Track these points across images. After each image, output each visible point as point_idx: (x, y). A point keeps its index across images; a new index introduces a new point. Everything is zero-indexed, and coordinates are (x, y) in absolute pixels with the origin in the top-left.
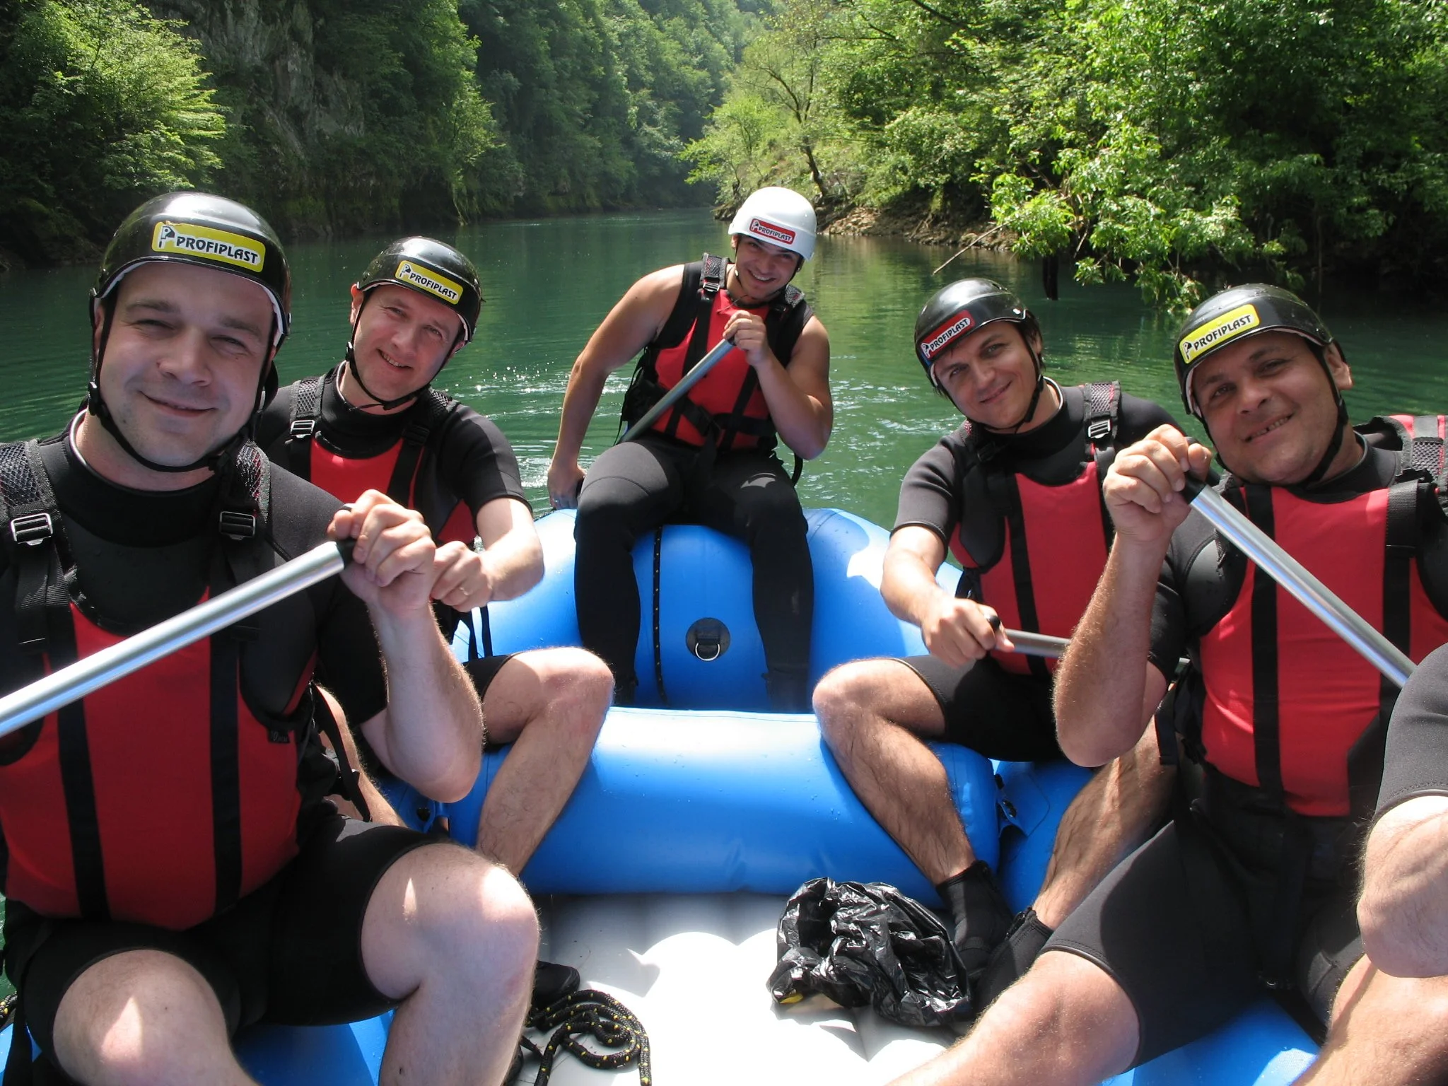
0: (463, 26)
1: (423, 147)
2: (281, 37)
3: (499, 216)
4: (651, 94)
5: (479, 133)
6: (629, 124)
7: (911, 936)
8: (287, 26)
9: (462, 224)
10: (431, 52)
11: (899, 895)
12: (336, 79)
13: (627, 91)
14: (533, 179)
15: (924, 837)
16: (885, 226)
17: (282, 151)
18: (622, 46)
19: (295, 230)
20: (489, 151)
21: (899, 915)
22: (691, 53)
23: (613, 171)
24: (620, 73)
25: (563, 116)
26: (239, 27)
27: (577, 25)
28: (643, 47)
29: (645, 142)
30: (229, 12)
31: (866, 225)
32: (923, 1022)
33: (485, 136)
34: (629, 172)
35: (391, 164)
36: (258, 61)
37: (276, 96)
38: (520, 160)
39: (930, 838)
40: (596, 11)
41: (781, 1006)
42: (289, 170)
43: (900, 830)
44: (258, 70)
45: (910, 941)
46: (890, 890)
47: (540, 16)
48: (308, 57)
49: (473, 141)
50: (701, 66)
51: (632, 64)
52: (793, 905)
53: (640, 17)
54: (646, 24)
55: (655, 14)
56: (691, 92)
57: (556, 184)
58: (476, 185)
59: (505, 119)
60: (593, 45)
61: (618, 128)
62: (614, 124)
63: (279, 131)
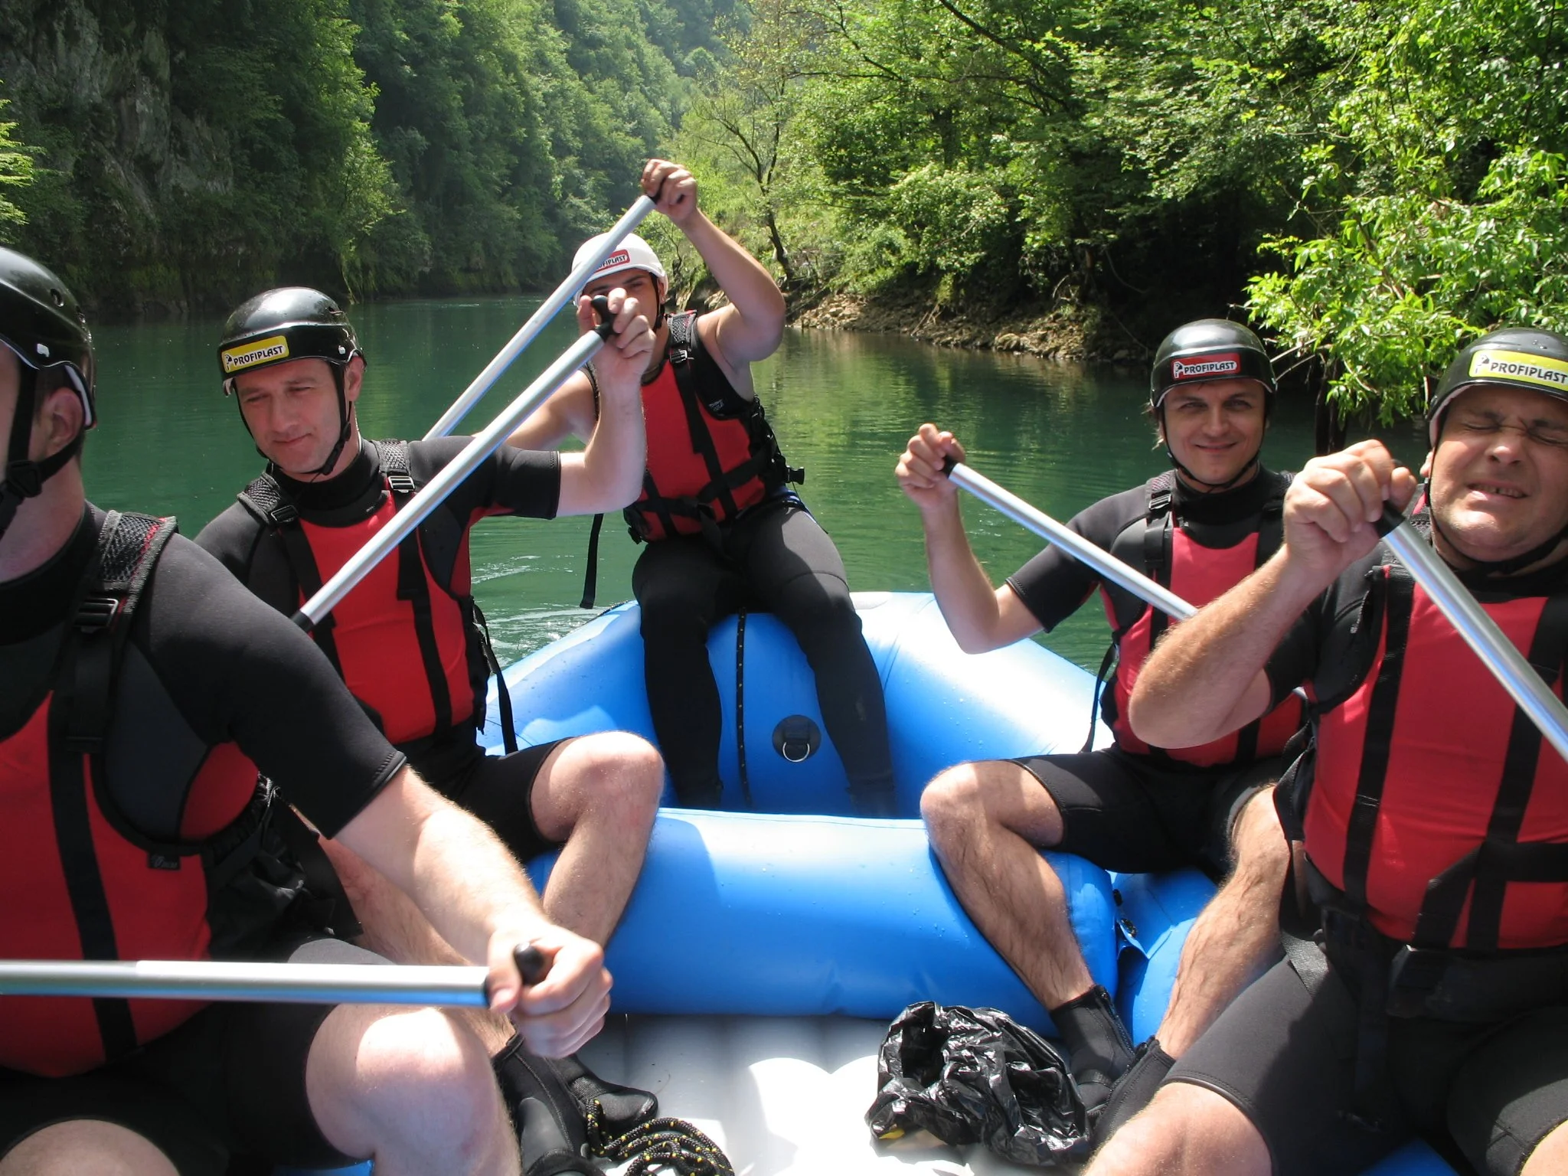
0: (359, 71)
1: (304, 211)
2: (127, 70)
3: (398, 294)
4: (578, 162)
5: (375, 197)
6: (552, 195)
7: (1026, 1067)
8: (135, 58)
9: (352, 303)
10: (318, 99)
11: (1012, 1023)
12: (199, 125)
13: (552, 158)
14: (441, 254)
15: (1038, 957)
16: (874, 318)
17: (125, 207)
18: (547, 107)
19: (140, 305)
20: (388, 218)
21: (1011, 1043)
22: (624, 119)
23: (534, 247)
24: (544, 137)
25: (477, 181)
26: (73, 54)
27: (496, 81)
28: (570, 110)
29: (570, 215)
30: (60, 36)
31: (849, 317)
32: (1036, 1161)
33: (382, 200)
34: (552, 248)
35: (264, 229)
36: (97, 97)
37: (119, 141)
38: (427, 230)
39: (1045, 958)
40: (519, 67)
41: (881, 1141)
42: (133, 234)
43: (1012, 948)
44: (95, 107)
45: (1024, 1073)
46: (1002, 1016)
47: (453, 67)
48: (163, 95)
49: (367, 206)
50: (634, 133)
51: (558, 127)
52: (895, 1030)
53: (568, 76)
54: (574, 84)
55: (585, 74)
56: (623, 160)
57: (468, 259)
58: (372, 257)
59: (410, 183)
60: (513, 103)
61: (541, 198)
62: (536, 193)
63: (122, 183)
